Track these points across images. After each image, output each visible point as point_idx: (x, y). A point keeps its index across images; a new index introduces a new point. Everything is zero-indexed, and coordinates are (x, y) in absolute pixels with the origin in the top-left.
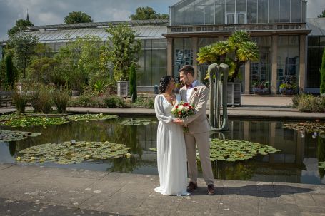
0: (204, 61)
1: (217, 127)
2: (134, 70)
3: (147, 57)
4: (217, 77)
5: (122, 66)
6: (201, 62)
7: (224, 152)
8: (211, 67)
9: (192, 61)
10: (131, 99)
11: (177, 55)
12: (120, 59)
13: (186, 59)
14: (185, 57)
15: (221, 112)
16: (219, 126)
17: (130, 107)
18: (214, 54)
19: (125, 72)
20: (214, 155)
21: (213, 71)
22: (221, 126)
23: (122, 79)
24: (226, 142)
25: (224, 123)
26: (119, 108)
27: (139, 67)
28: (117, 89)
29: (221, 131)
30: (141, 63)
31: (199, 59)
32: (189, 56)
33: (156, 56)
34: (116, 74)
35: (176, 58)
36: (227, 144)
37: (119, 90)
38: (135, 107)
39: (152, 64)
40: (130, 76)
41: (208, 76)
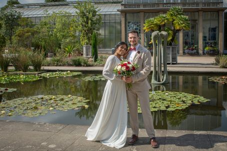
0: (149, 30)
1: (159, 81)
2: (95, 37)
3: (107, 28)
4: (159, 42)
5: (87, 34)
6: (146, 31)
7: (165, 102)
8: (154, 34)
9: (140, 30)
10: (93, 59)
11: (129, 26)
12: (85, 29)
13: (136, 29)
14: (135, 27)
15: (163, 68)
16: (161, 80)
17: (92, 66)
18: (156, 25)
19: (89, 39)
20: (157, 105)
21: (155, 37)
22: (163, 80)
23: (87, 44)
24: (167, 94)
25: (165, 78)
26: (84, 66)
27: (100, 34)
28: (83, 52)
29: (163, 84)
30: (102, 32)
31: (145, 28)
32: (138, 26)
33: (113, 27)
34: (82, 40)
35: (128, 28)
36: (167, 95)
37: (84, 52)
38: (96, 66)
39: (110, 33)
40: (92, 42)
41: (152, 41)
